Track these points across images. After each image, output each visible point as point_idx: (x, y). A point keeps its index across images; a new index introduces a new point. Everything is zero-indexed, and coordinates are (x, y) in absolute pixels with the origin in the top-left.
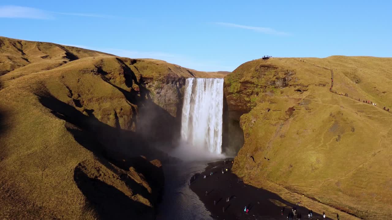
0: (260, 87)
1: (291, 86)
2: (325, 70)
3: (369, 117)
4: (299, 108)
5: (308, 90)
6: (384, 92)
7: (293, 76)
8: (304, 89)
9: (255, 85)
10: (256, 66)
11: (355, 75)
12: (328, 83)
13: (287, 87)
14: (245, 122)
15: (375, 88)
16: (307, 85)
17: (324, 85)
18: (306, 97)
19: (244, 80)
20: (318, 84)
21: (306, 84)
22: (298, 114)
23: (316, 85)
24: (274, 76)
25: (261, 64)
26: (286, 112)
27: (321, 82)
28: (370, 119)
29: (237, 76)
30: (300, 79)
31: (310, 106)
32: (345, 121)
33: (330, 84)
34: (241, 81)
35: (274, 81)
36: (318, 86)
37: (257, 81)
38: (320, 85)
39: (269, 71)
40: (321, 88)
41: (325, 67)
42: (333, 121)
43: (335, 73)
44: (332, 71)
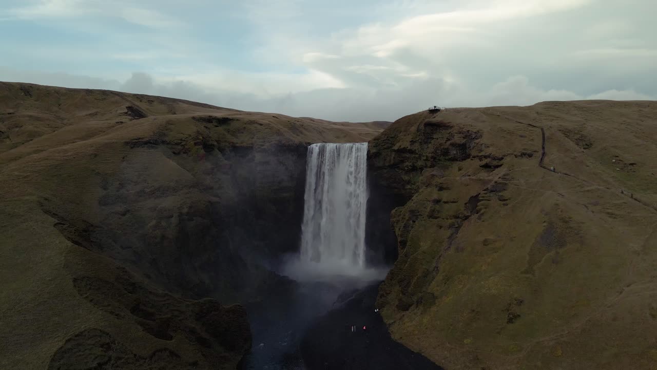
0: (425, 158)
1: (474, 157)
2: (530, 128)
3: (608, 213)
4: (488, 199)
5: (503, 166)
6: (632, 164)
7: (477, 141)
8: (495, 163)
9: (417, 156)
10: (418, 124)
11: (582, 136)
12: (538, 152)
13: (469, 160)
14: (399, 221)
15: (617, 156)
16: (501, 157)
17: (530, 156)
18: (499, 178)
19: (400, 146)
20: (520, 154)
21: (499, 155)
22: (486, 208)
23: (516, 156)
24: (446, 141)
25: (427, 120)
26: (466, 204)
27: (524, 149)
28: (610, 217)
29: (389, 140)
30: (488, 147)
31: (506, 194)
32: (566, 222)
33: (541, 152)
34: (396, 148)
35: (447, 149)
36: (520, 158)
37: (420, 149)
38: (523, 155)
39: (439, 132)
40: (525, 160)
41: (531, 123)
42: (545, 222)
43: (547, 134)
44: (542, 129)
